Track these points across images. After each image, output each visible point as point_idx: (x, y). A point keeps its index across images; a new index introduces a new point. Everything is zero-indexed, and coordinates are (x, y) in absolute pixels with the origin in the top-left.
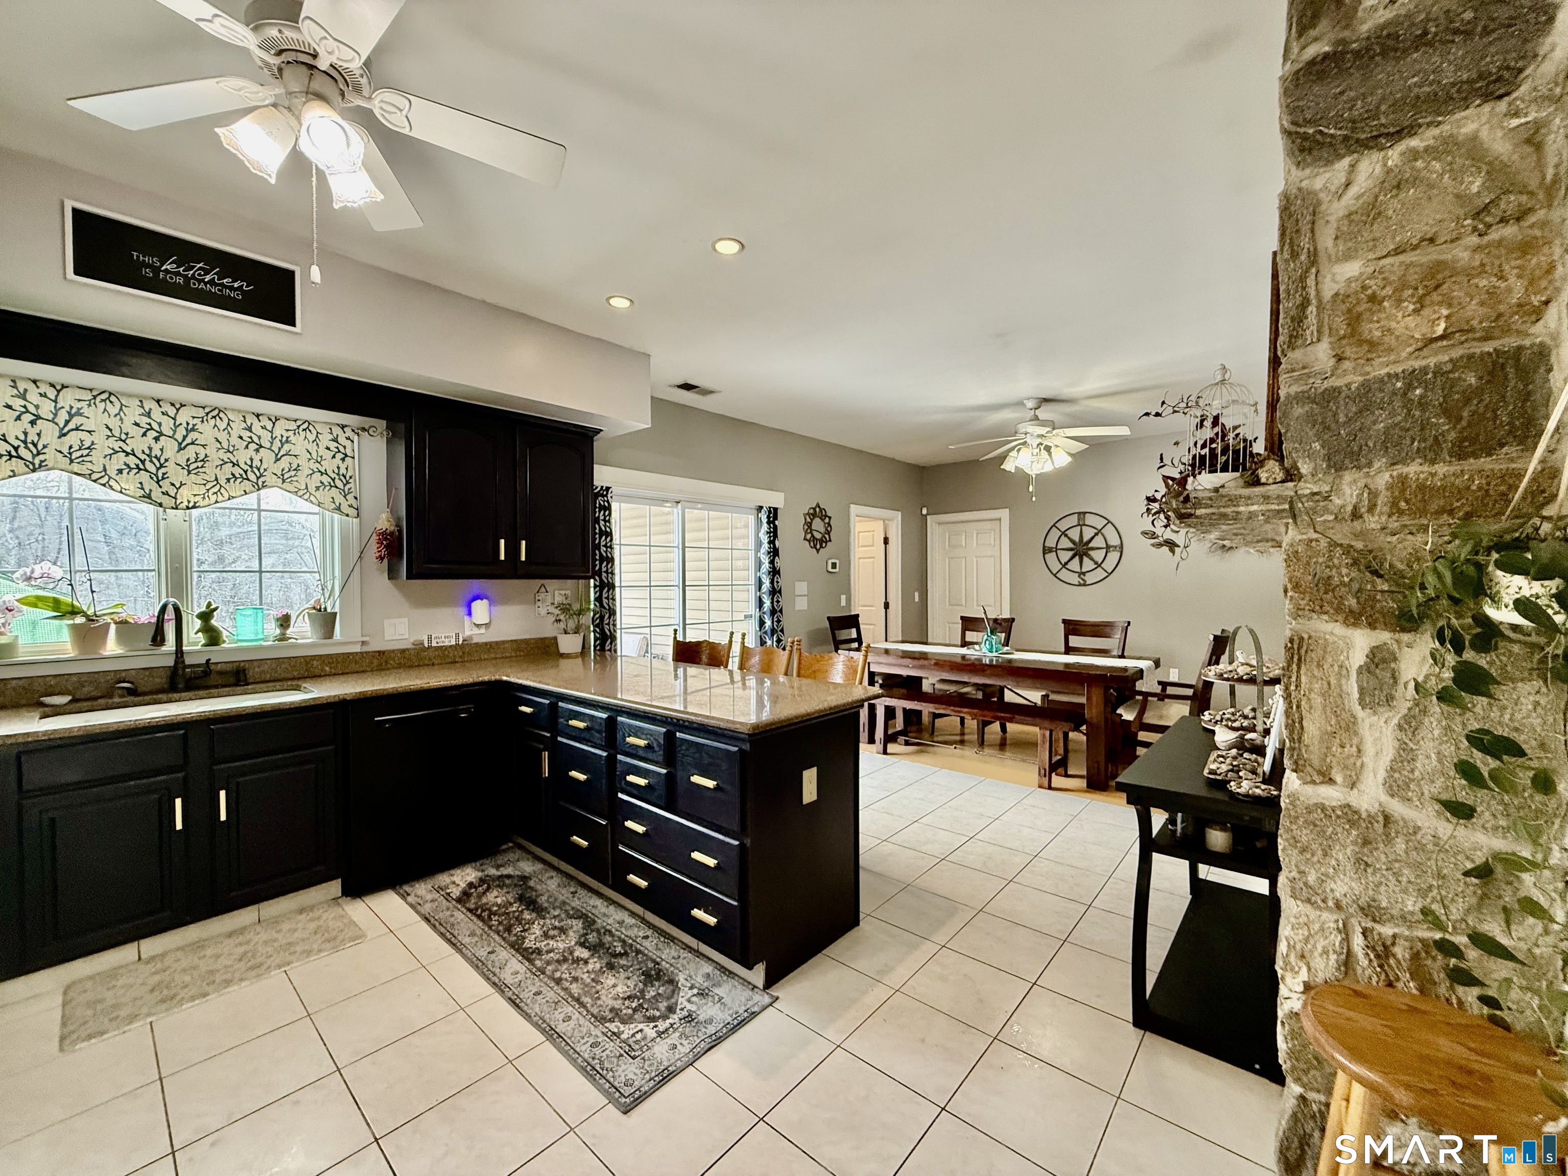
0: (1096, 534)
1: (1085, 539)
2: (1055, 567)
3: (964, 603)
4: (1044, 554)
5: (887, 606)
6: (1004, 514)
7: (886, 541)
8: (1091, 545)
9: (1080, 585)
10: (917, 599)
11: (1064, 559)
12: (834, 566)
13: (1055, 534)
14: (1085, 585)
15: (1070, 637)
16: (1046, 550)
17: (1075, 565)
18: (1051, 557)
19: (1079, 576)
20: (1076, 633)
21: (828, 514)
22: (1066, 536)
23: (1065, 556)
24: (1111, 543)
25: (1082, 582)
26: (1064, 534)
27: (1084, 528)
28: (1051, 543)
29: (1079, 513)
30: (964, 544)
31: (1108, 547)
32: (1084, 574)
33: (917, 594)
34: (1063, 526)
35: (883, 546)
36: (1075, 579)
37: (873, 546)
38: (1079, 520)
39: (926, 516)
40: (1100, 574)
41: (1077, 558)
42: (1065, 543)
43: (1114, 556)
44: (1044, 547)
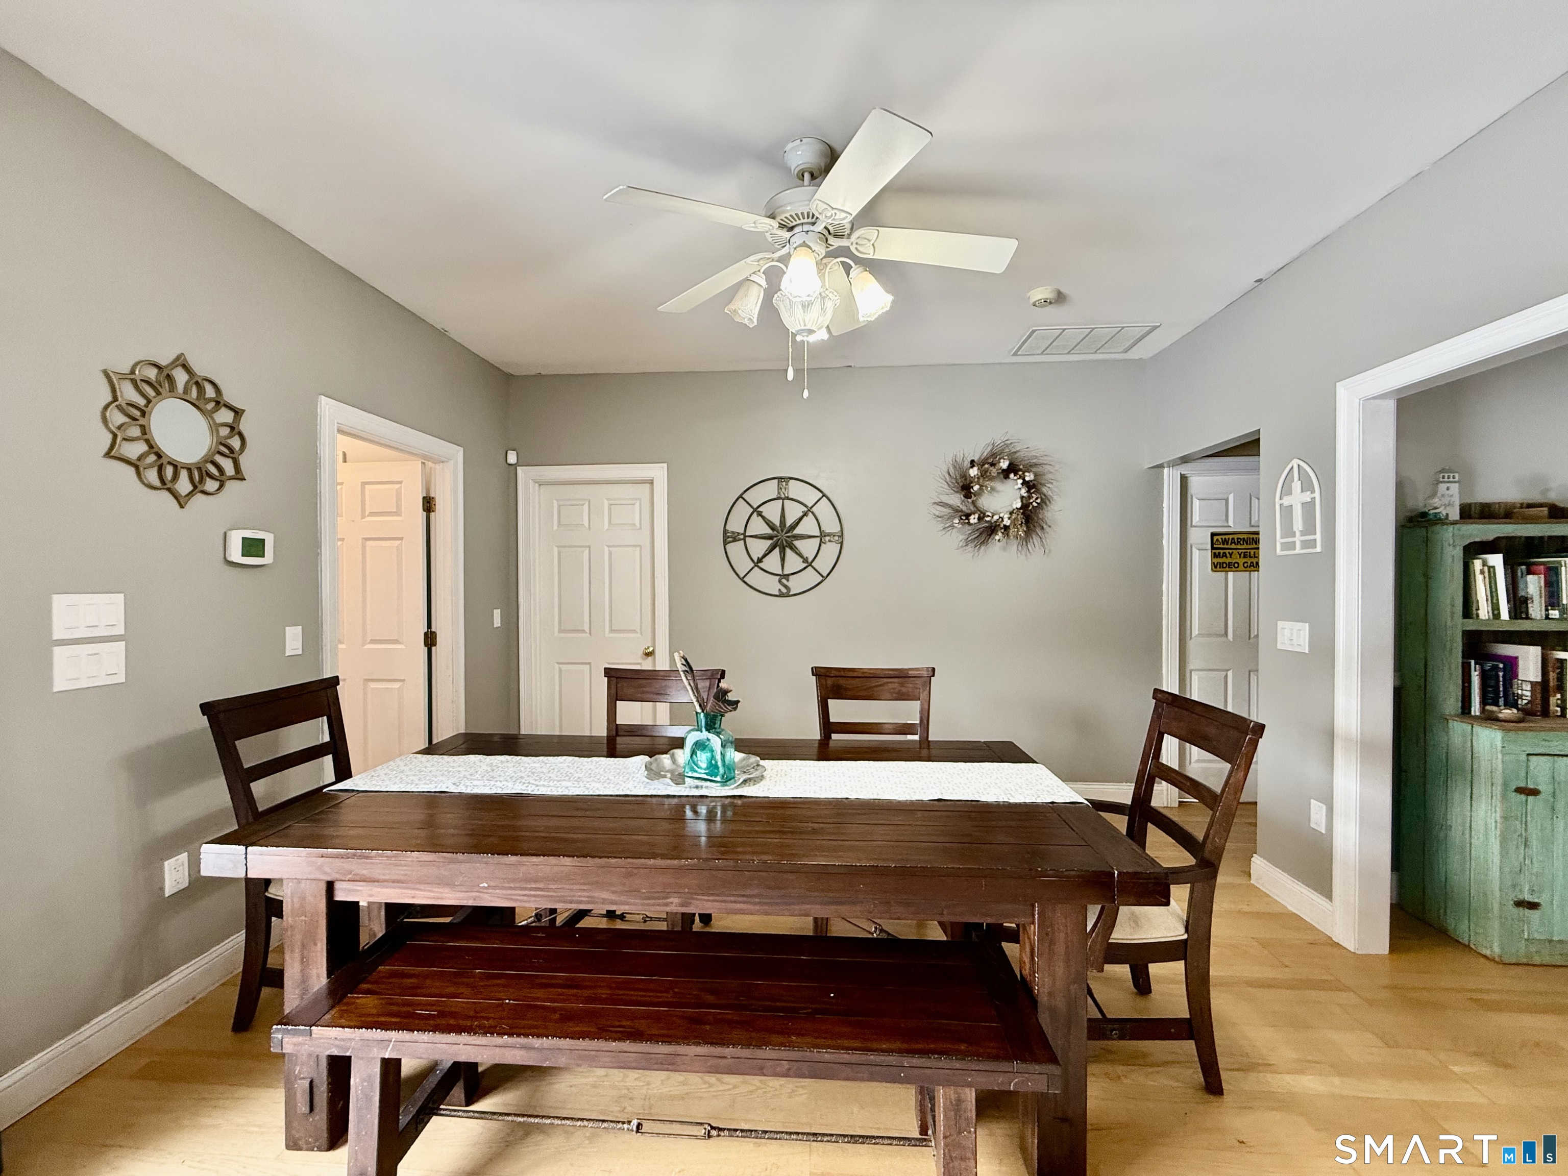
0: (805, 514)
1: (789, 522)
2: (744, 564)
3: (587, 629)
4: (725, 543)
5: (430, 640)
6: (658, 472)
7: (428, 505)
8: (797, 531)
9: (781, 595)
10: (497, 622)
11: (757, 553)
12: (253, 547)
13: (742, 510)
14: (788, 595)
15: (831, 703)
16: (729, 538)
17: (773, 562)
18: (736, 548)
19: (780, 581)
20: (840, 693)
21: (229, 396)
22: (760, 514)
23: (758, 547)
24: (827, 529)
25: (784, 590)
26: (757, 511)
27: (786, 502)
28: (736, 526)
29: (780, 479)
30: (586, 523)
31: (823, 535)
32: (786, 576)
33: (497, 613)
34: (754, 498)
35: (421, 515)
36: (773, 585)
37: (397, 513)
38: (780, 489)
39: (515, 466)
40: (809, 578)
41: (777, 550)
42: (758, 527)
43: (830, 550)
44: (725, 531)
